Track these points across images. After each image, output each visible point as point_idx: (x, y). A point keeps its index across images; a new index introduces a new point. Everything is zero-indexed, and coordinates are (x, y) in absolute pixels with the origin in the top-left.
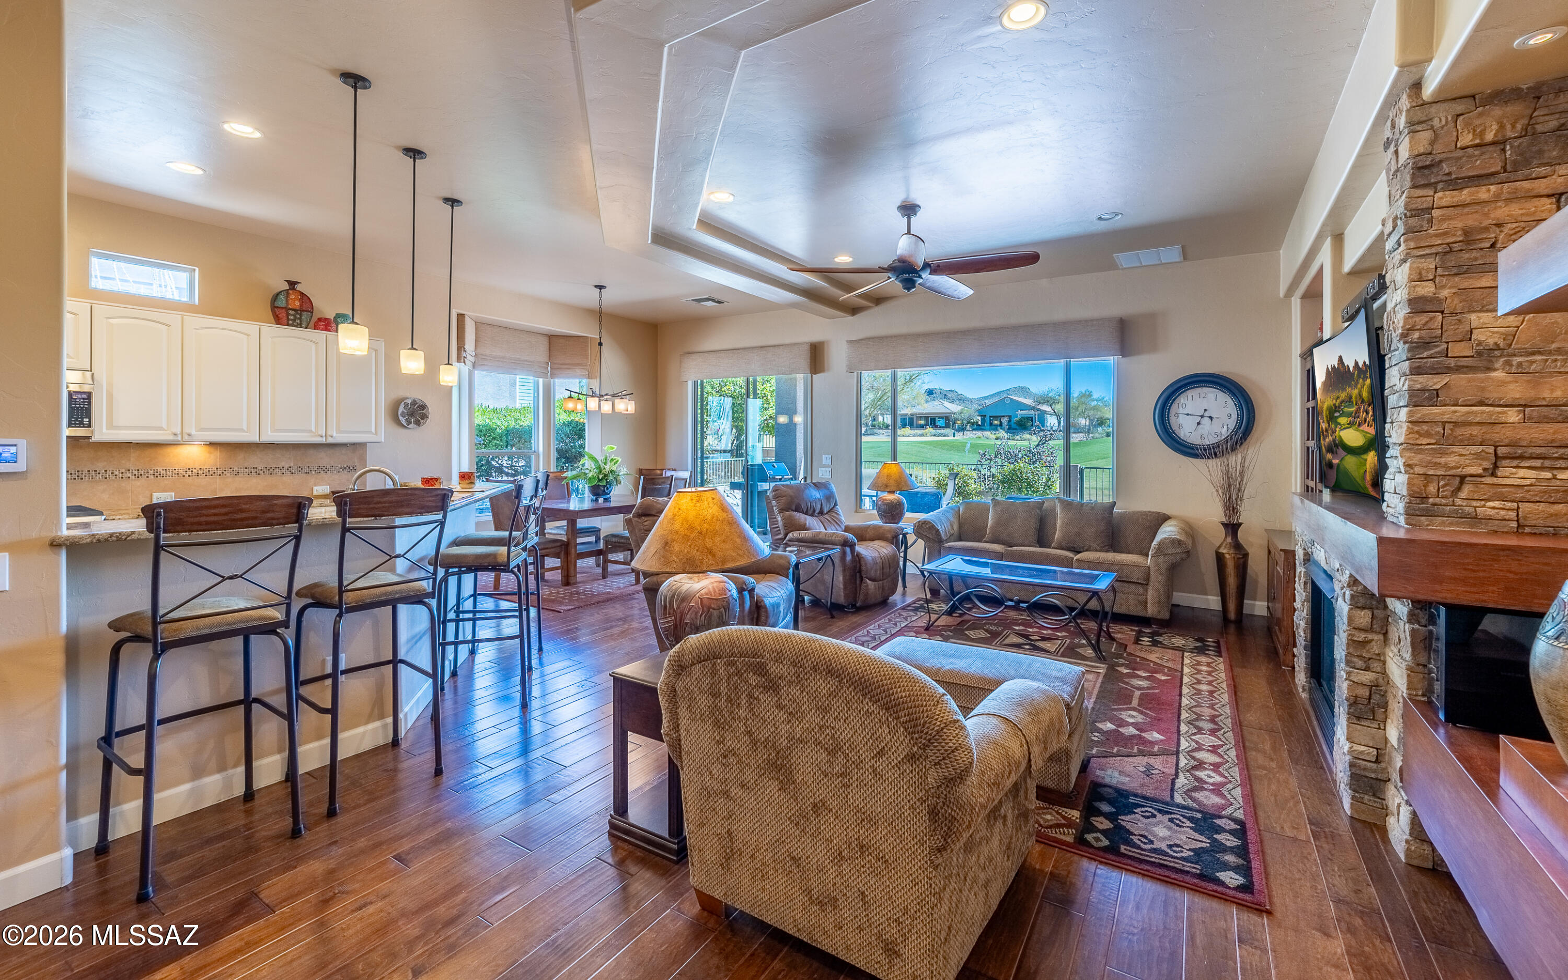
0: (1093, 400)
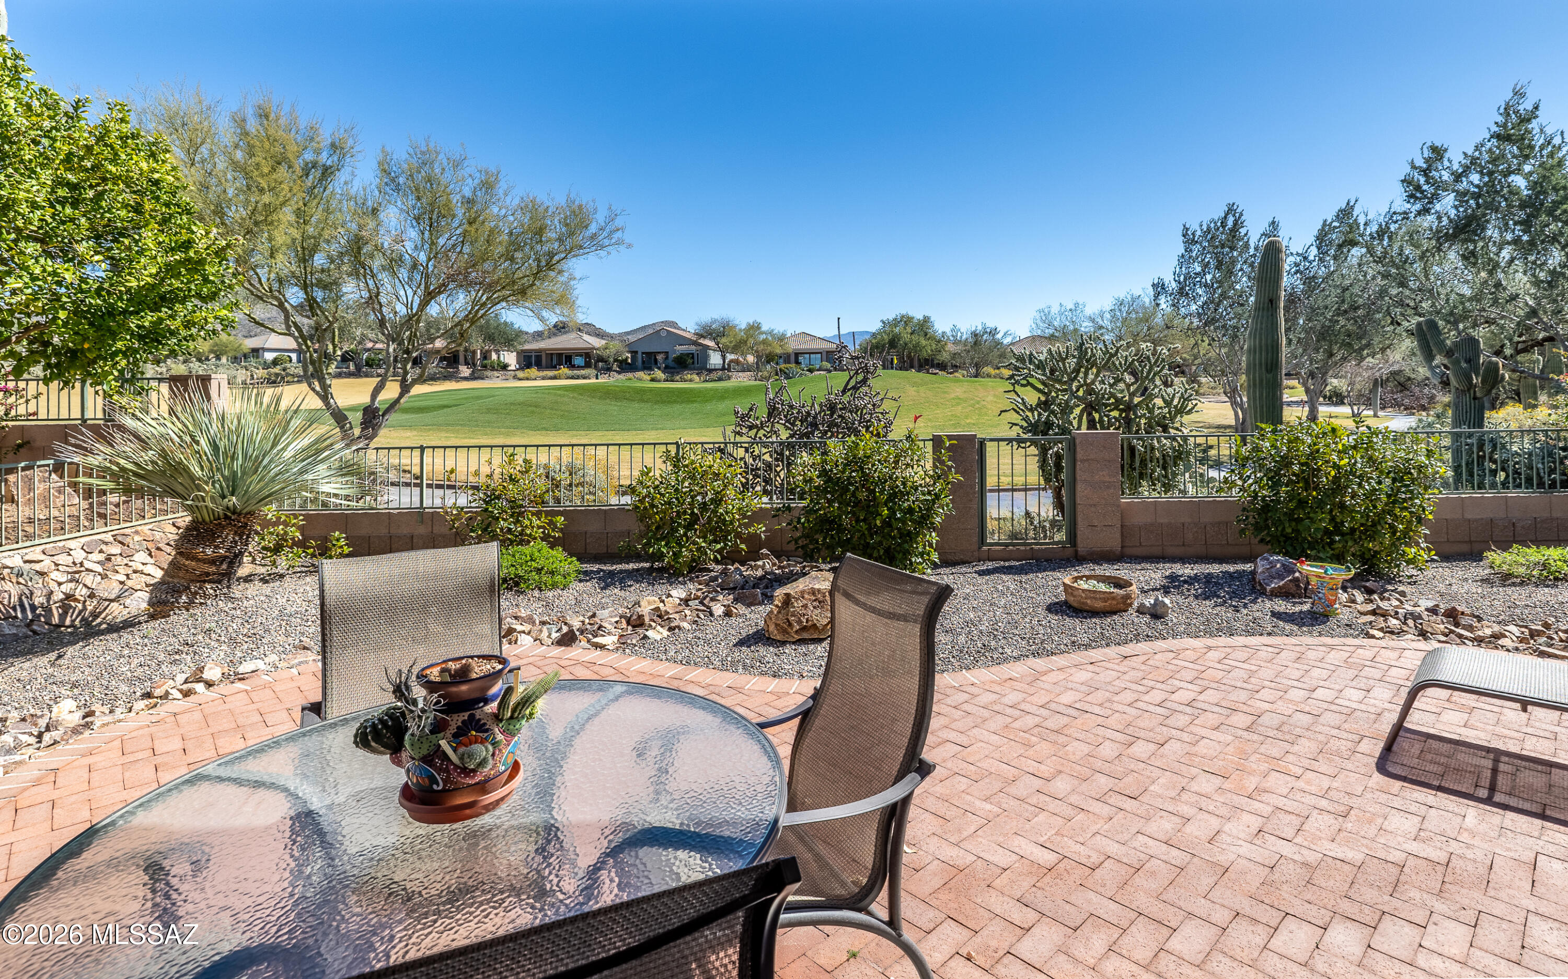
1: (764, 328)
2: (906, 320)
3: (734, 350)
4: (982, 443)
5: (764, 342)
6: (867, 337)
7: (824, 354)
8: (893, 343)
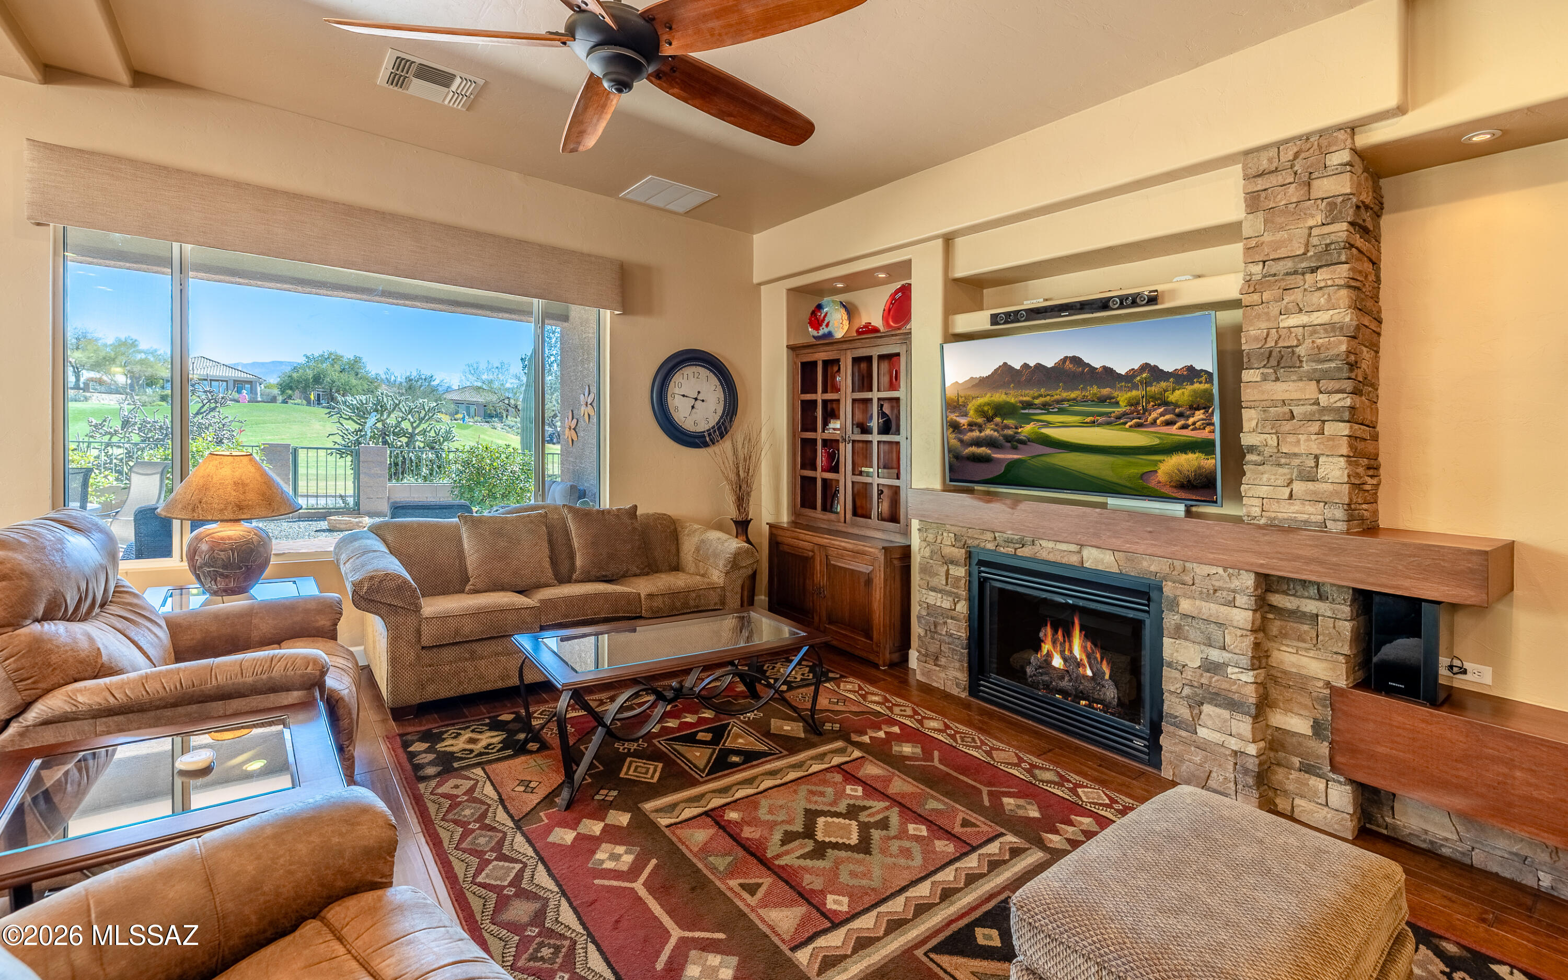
0: (140, 352)
1: (143, 346)
2: (334, 359)
3: (96, 366)
4: (295, 450)
5: (142, 362)
6: (288, 369)
7: (231, 384)
8: (317, 379)
